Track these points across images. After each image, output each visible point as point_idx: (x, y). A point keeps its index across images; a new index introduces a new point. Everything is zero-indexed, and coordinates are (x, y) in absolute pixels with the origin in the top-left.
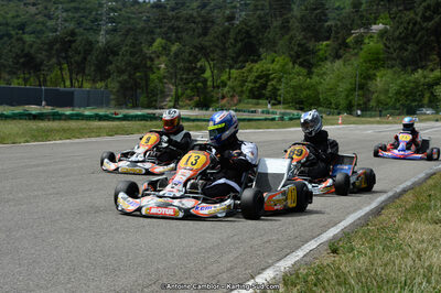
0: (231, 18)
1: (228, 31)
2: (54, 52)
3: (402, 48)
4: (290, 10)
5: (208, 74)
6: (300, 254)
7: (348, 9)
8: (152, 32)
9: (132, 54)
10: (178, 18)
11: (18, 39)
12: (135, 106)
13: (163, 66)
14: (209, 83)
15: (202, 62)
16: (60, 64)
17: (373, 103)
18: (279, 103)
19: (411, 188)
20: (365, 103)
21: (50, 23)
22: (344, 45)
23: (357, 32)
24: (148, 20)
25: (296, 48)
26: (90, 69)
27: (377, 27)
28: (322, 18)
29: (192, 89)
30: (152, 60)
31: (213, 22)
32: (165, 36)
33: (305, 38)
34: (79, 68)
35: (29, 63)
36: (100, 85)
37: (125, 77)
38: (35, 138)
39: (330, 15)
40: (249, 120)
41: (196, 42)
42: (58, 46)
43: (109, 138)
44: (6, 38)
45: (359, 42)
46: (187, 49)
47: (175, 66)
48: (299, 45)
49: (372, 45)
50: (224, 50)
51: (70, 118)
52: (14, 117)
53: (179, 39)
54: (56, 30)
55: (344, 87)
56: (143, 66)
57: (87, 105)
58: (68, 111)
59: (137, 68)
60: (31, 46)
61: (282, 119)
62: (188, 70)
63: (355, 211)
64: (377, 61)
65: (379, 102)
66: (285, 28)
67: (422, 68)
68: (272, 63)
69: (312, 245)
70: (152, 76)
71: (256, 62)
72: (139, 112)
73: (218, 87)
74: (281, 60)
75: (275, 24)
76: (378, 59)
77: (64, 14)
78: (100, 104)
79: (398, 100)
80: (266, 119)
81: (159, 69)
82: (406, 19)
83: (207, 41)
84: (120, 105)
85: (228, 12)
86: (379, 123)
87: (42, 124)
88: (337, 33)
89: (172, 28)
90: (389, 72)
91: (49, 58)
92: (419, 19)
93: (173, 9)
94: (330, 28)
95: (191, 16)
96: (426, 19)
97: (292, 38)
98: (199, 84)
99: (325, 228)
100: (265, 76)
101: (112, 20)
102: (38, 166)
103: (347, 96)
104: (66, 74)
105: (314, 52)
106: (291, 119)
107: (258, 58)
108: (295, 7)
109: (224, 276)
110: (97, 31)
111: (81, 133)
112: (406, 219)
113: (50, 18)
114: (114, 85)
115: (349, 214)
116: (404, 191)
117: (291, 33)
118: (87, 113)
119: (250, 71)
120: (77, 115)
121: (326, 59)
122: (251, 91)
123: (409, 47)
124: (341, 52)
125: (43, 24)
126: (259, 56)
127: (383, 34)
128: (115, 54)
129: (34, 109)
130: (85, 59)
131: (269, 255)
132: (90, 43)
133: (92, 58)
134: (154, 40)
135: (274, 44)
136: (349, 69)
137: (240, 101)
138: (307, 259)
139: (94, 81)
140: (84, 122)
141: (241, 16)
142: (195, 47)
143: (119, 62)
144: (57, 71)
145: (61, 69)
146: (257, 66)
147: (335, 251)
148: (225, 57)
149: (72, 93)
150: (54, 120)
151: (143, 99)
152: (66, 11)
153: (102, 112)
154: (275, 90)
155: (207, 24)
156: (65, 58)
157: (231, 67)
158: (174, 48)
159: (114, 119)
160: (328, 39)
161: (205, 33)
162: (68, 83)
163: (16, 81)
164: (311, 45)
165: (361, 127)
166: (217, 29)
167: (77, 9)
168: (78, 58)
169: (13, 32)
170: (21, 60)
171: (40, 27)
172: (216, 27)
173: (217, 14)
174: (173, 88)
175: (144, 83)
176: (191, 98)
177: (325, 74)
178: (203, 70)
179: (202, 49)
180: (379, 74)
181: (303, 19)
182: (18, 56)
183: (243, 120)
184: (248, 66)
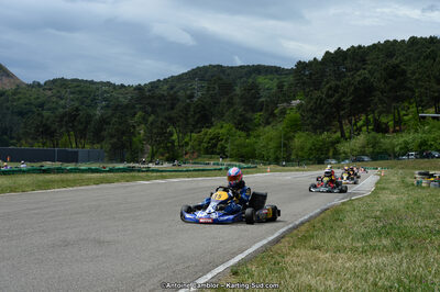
0: (191, 97)
1: (189, 105)
2: (64, 123)
3: (313, 117)
4: (234, 90)
5: (175, 137)
6: (209, 276)
7: (275, 89)
8: (134, 107)
9: (120, 124)
10: (153, 97)
11: (38, 114)
12: (122, 161)
13: (142, 132)
14: (176, 144)
15: (170, 129)
16: (68, 131)
17: (293, 157)
18: (227, 157)
19: (308, 221)
20: (288, 157)
21: (62, 102)
22: (272, 115)
23: (281, 106)
24: (132, 99)
25: (238, 117)
26: (90, 135)
27: (295, 102)
28: (256, 96)
29: (164, 148)
30: (134, 127)
31: (178, 100)
32: (142, 109)
33: (245, 110)
34: (82, 135)
36: (97, 146)
37: (115, 140)
38: (40, 187)
39: (262, 94)
40: (203, 170)
41: (166, 114)
42: (66, 119)
43: (94, 186)
44: (30, 114)
45: (283, 112)
46: (160, 119)
47: (151, 132)
48: (241, 115)
49: (292, 114)
50: (186, 119)
51: (70, 171)
53: (154, 112)
54: (66, 107)
55: (272, 144)
56: (129, 132)
57: (83, 161)
58: (70, 166)
59: (123, 133)
60: (47, 119)
62: (161, 134)
63: (260, 240)
64: (295, 126)
65: (297, 155)
66: (230, 103)
67: (328, 131)
68: (222, 128)
69: (221, 269)
70: (134, 139)
71: (210, 127)
72: (121, 166)
73: (183, 146)
75: (223, 101)
76: (297, 125)
77: (71, 96)
78: (97, 160)
79: (311, 154)
81: (139, 133)
82: (315, 96)
83: (173, 113)
84: (112, 160)
85: (188, 92)
86: (297, 170)
87: (48, 177)
88: (267, 106)
89: (149, 104)
90: (304, 134)
91: (61, 127)
92: (324, 96)
93: (149, 91)
94: (262, 104)
95: (163, 95)
96: (328, 96)
97: (234, 111)
98: (169, 144)
99: (235, 254)
100: (217, 138)
101: (105, 99)
103: (275, 152)
104: (73, 139)
105: (251, 120)
107: (211, 125)
108: (237, 88)
110: (95, 107)
112: (294, 246)
113: (62, 99)
114: (107, 146)
116: (302, 223)
117: (235, 107)
118: (82, 167)
119: (206, 134)
120: (75, 169)
121: (260, 125)
122: (206, 149)
123: (318, 116)
124: (270, 120)
125: (57, 103)
127: (299, 107)
128: (108, 123)
129: (48, 165)
130: (86, 127)
131: (185, 278)
132: (89, 117)
133: (91, 126)
134: (135, 114)
135: (223, 114)
137: (199, 156)
139: (93, 143)
141: (198, 95)
142: (165, 118)
143: (110, 129)
145: (69, 135)
146: (209, 131)
148: (187, 125)
149: (77, 152)
150: (58, 173)
151: (127, 155)
152: (73, 93)
153: (94, 166)
154: (223, 148)
155: (174, 100)
156: (72, 127)
157: (192, 132)
158: (151, 119)
159: (102, 172)
160: (261, 110)
161: (172, 108)
162: (74, 145)
163: (37, 144)
164: (249, 115)
165: (283, 174)
166: (181, 105)
167: (81, 92)
168: (80, 127)
169: (35, 109)
170: (41, 129)
171: (54, 105)
172: (180, 103)
173: (181, 94)
174: (150, 147)
175: (128, 144)
176: (163, 155)
177: (259, 136)
178: (172, 135)
179: (170, 119)
180: (297, 135)
181: (242, 97)
182: (38, 127)
184: (204, 130)
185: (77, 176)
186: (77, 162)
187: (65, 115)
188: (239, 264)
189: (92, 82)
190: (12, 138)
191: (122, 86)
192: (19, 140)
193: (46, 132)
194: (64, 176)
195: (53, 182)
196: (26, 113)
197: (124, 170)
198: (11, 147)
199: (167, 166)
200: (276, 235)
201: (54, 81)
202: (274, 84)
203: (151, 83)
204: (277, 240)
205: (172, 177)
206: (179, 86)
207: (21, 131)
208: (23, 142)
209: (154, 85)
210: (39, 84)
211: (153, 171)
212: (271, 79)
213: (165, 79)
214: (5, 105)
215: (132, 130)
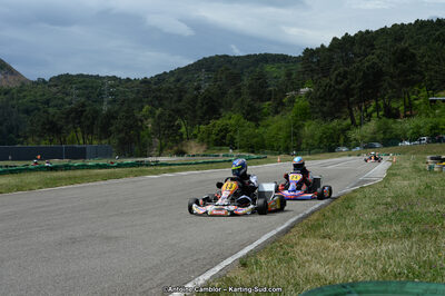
0: (198, 88)
1: (196, 97)
2: (70, 119)
3: (323, 105)
4: (242, 80)
5: (183, 129)
6: (218, 269)
7: (283, 78)
8: (141, 101)
9: (127, 118)
10: (159, 90)
11: (44, 112)
12: (131, 156)
13: (150, 125)
14: (185, 136)
15: (178, 121)
16: (75, 128)
17: (303, 146)
18: (237, 148)
19: (319, 209)
20: (298, 146)
21: (68, 99)
22: (282, 104)
23: (290, 94)
24: (138, 92)
25: (246, 108)
26: (97, 130)
27: (304, 90)
28: (264, 85)
29: (172, 141)
30: (142, 121)
31: (185, 92)
32: (151, 103)
33: (253, 100)
34: (89, 130)
36: (103, 142)
37: (122, 135)
38: (47, 185)
39: (270, 83)
40: (213, 162)
41: (173, 106)
42: (73, 115)
43: (102, 182)
44: (36, 111)
45: (292, 101)
46: (167, 112)
47: (158, 124)
48: (249, 105)
49: (301, 103)
50: (194, 111)
51: (78, 168)
53: (161, 105)
54: (72, 103)
55: (282, 134)
56: (134, 126)
58: (78, 163)
59: (131, 127)
60: (53, 116)
62: (170, 127)
64: (305, 115)
65: (307, 144)
66: (238, 93)
67: (339, 117)
68: (230, 119)
69: (229, 261)
70: (142, 133)
71: (218, 119)
72: (129, 161)
74: (236, 117)
75: (231, 91)
76: (306, 114)
77: (77, 91)
79: (321, 142)
81: (147, 128)
82: (324, 83)
83: (180, 106)
85: (196, 84)
86: (308, 159)
87: (55, 174)
88: (275, 95)
89: (156, 97)
90: (314, 122)
91: (67, 123)
92: (332, 83)
93: (156, 84)
95: (170, 88)
96: (338, 83)
97: (243, 101)
98: (177, 137)
100: (225, 130)
101: (111, 94)
102: (43, 207)
103: (285, 142)
104: (80, 135)
105: (259, 110)
107: (219, 116)
108: (245, 78)
109: (153, 291)
110: (101, 102)
111: (82, 180)
112: (303, 236)
113: (67, 95)
114: (115, 141)
116: (312, 213)
117: (243, 97)
118: (90, 163)
119: (214, 126)
120: (83, 165)
121: (269, 114)
122: (215, 141)
123: (328, 103)
124: (279, 109)
125: (63, 99)
127: (308, 94)
128: (115, 118)
129: (56, 162)
130: (93, 123)
132: (96, 112)
133: (98, 122)
134: (143, 107)
135: (231, 105)
137: (208, 149)
138: (222, 273)
141: (205, 86)
142: (173, 110)
143: (118, 124)
145: (76, 132)
146: (218, 122)
147: (244, 265)
148: (195, 117)
149: (85, 148)
152: (78, 89)
153: (102, 162)
154: (233, 139)
155: (181, 93)
156: (79, 123)
157: (200, 124)
158: (158, 112)
159: (110, 167)
160: (269, 99)
161: (180, 100)
162: (81, 142)
163: (44, 142)
164: (257, 105)
167: (86, 87)
168: (88, 123)
169: (41, 107)
170: (47, 127)
171: (60, 102)
172: (188, 95)
173: (188, 85)
174: (158, 141)
175: (136, 138)
176: (171, 148)
177: (268, 125)
178: (179, 127)
179: (178, 112)
180: (306, 124)
181: (250, 86)
182: (44, 124)
183: (208, 163)
184: (212, 122)
185: (85, 172)
186: (85, 158)
187: (71, 111)
188: (247, 255)
189: (97, 77)
190: (18, 136)
191: (128, 80)
192: (26, 138)
193: (53, 129)
194: (71, 173)
195: (60, 179)
196: (32, 111)
197: (132, 165)
198: (18, 146)
199: (175, 159)
200: (286, 225)
201: (59, 77)
202: (283, 72)
203: (157, 76)
204: (287, 230)
205: (181, 170)
206: (185, 78)
207: (28, 129)
208: (30, 139)
209: (160, 78)
210: (44, 80)
211: (162, 164)
212: (279, 68)
213: (171, 72)
214: (10, 103)
215: (140, 124)
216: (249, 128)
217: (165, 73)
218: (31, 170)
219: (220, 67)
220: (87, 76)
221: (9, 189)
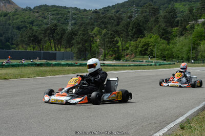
0: (130, 17)
1: (129, 23)
2: (47, 34)
4: (159, 13)
5: (119, 44)
6: (166, 130)
7: (187, 12)
8: (93, 24)
9: (84, 35)
10: (105, 18)
11: (30, 29)
12: (85, 59)
13: (98, 40)
14: (120, 48)
15: (117, 38)
16: (50, 40)
17: (199, 57)
18: (154, 57)
20: (196, 57)
21: (45, 21)
22: (185, 29)
23: (191, 23)
24: (91, 19)
25: (162, 31)
26: (64, 42)
27: (201, 20)
28: (174, 16)
29: (112, 51)
30: (93, 37)
31: (122, 19)
32: (99, 26)
33: (166, 26)
34: (59, 42)
35: (35, 40)
36: (68, 50)
37: (80, 46)
38: (38, 75)
39: (178, 15)
40: (140, 65)
41: (114, 28)
42: (48, 32)
44: (24, 28)
45: (192, 27)
46: (110, 32)
47: (104, 40)
48: (163, 29)
49: (198, 29)
50: (127, 32)
51: (55, 65)
52: (28, 65)
53: (106, 28)
54: (48, 24)
55: (185, 49)
57: (63, 59)
58: (54, 62)
59: (86, 41)
60: (36, 32)
61: (155, 65)
62: (111, 42)
65: (202, 56)
66: (157, 21)
68: (151, 38)
69: (172, 125)
70: (93, 45)
71: (142, 38)
73: (125, 50)
74: (155, 37)
75: (152, 19)
76: (202, 36)
77: (52, 17)
78: (69, 58)
80: (148, 65)
81: (96, 42)
83: (119, 28)
84: (78, 59)
85: (129, 14)
86: (203, 66)
87: (42, 69)
88: (182, 23)
89: (103, 22)
91: (45, 37)
93: (103, 13)
94: (178, 21)
95: (112, 16)
97: (160, 26)
98: (116, 49)
99: (177, 117)
100: (147, 45)
101: (74, 19)
103: (187, 53)
104: (53, 45)
105: (170, 33)
106: (160, 65)
107: (144, 36)
108: (161, 11)
110: (67, 24)
111: (60, 73)
113: (45, 18)
114: (75, 50)
115: (189, 110)
117: (160, 24)
118: (63, 63)
119: (140, 42)
120: (58, 64)
121: (176, 36)
122: (141, 51)
124: (184, 32)
125: (42, 21)
126: (144, 35)
127: (204, 23)
128: (75, 35)
130: (62, 37)
132: (64, 30)
133: (65, 37)
134: (94, 28)
135: (151, 29)
136: (187, 41)
137: (135, 56)
138: (169, 132)
139: (66, 48)
140: (62, 67)
141: (135, 16)
142: (114, 31)
143: (77, 39)
144: (48, 43)
145: (50, 42)
146: (143, 40)
147: (182, 128)
149: (56, 54)
153: (70, 62)
154: (152, 51)
155: (119, 20)
156: (52, 37)
157: (131, 40)
158: (104, 32)
159: (76, 66)
160: (177, 26)
161: (118, 24)
162: (53, 49)
163: (29, 48)
164: (169, 29)
165: (194, 68)
166: (124, 22)
167: (58, 14)
168: (58, 37)
169: (27, 25)
170: (32, 39)
171: (40, 23)
172: (123, 21)
173: (124, 15)
174: (103, 51)
175: (89, 48)
176: (111, 55)
177: (176, 43)
178: (117, 42)
179: (117, 32)
180: (202, 43)
181: (165, 17)
182: (30, 37)
183: (137, 65)
184: (139, 40)
187: (47, 29)
189: (65, 8)
190: (13, 44)
191: (85, 10)
192: (17, 45)
194: (52, 68)
195: (46, 71)
196: (22, 28)
198: (12, 50)
199: (114, 62)
201: (40, 7)
202: (187, 8)
203: (103, 8)
205: (121, 70)
206: (122, 10)
207: (19, 39)
208: (20, 47)
209: (106, 10)
210: (30, 8)
211: (108, 65)
212: (184, 5)
213: (113, 6)
214: (8, 22)
215: (92, 39)
216: (163, 44)
217: (109, 7)
218: (25, 65)
219: (145, 4)
220: (59, 7)
221: (15, 77)
